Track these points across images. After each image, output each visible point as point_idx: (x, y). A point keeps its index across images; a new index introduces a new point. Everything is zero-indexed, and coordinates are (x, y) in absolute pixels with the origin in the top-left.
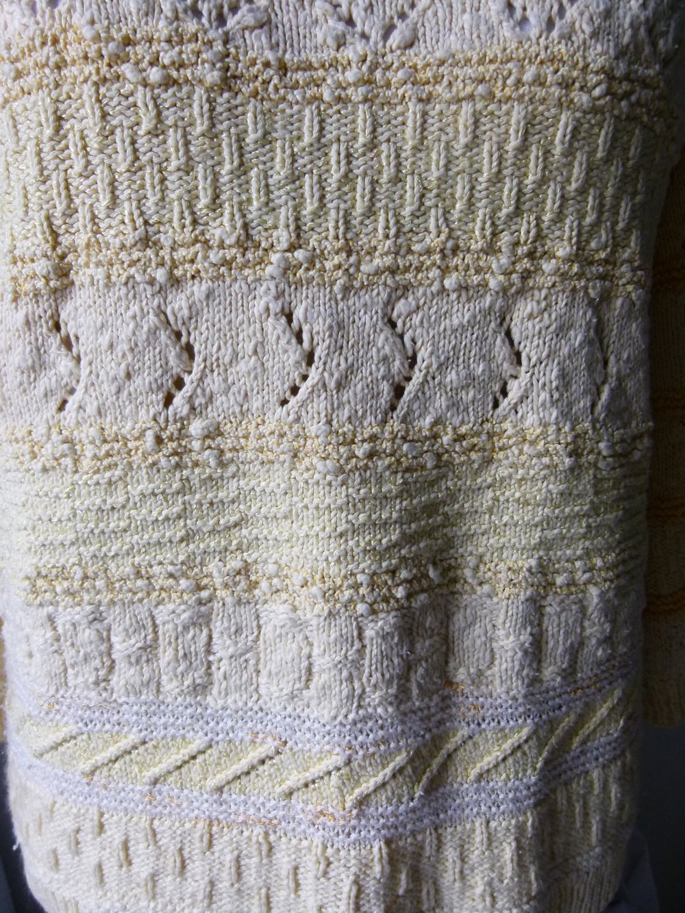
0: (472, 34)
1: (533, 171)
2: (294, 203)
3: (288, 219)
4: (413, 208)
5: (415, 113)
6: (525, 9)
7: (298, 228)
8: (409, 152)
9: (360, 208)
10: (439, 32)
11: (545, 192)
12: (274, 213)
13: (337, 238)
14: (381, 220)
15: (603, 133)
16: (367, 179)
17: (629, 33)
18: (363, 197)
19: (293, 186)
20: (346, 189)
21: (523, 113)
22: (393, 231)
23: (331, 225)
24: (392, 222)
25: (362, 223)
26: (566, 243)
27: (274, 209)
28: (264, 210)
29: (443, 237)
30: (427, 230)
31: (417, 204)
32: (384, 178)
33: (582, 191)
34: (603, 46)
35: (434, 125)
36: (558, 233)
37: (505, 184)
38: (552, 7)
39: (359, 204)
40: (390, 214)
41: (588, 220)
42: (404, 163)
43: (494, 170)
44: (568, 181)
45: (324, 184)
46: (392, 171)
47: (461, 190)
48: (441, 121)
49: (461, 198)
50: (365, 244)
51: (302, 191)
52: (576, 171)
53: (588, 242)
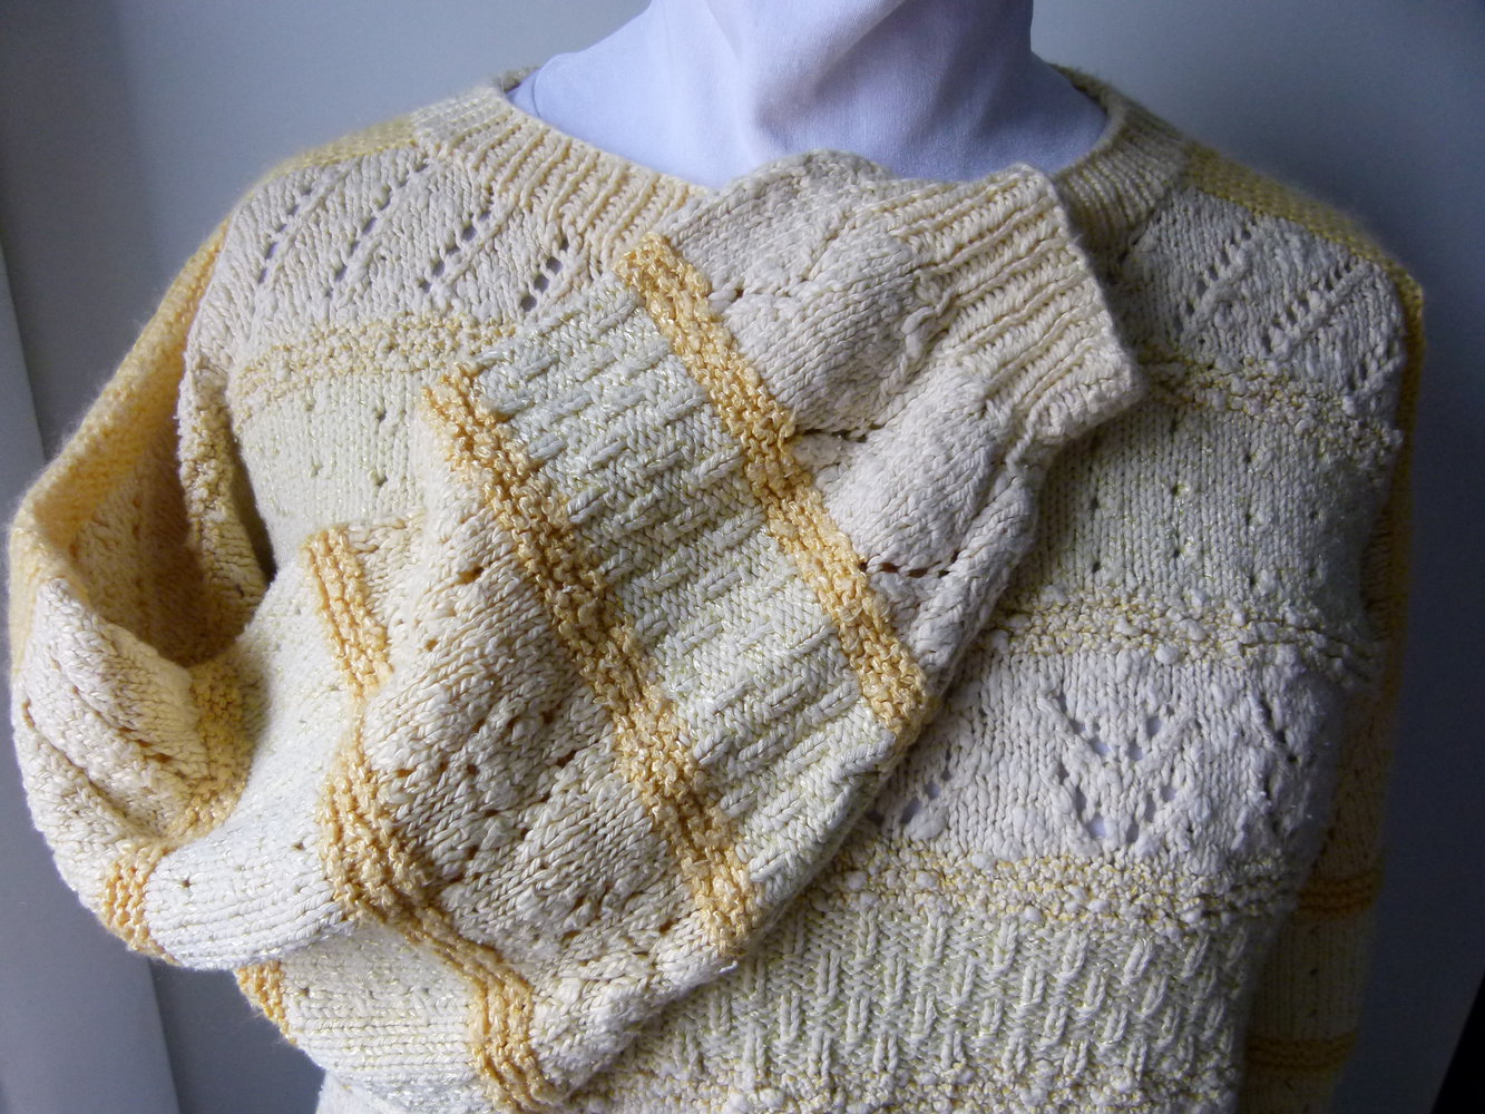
0: (1023, 835)
1: (1089, 1001)
2: (764, 1032)
3: (755, 1051)
4: (920, 1036)
5: (935, 929)
6: (1098, 804)
7: (768, 1060)
8: (921, 972)
9: (850, 1037)
10: (978, 823)
11: (1105, 1020)
12: (737, 1042)
13: (819, 1073)
14: (878, 1046)
15: (1192, 952)
16: (863, 1003)
17: (1241, 835)
18: (856, 1024)
19: (763, 1011)
20: (834, 1013)
21: (1083, 944)
22: (892, 1064)
23: (812, 1056)
24: (892, 1053)
25: (852, 1053)
26: (1126, 1072)
27: (737, 1037)
28: (724, 1040)
29: (958, 1067)
30: (938, 1058)
31: (927, 1031)
32: (887, 1000)
33: (1157, 1016)
34: (1201, 862)
35: (960, 945)
36: (1116, 1060)
37: (1048, 1011)
38: (1136, 805)
39: (849, 1030)
40: (891, 1043)
41: (1161, 1043)
42: (914, 983)
43: (1036, 1000)
44: (1138, 1006)
45: (805, 1007)
46: (898, 993)
47: (987, 1017)
48: (970, 939)
49: (987, 1027)
50: (854, 1078)
51: (775, 1016)
52: (1149, 994)
53: (1158, 1063)
